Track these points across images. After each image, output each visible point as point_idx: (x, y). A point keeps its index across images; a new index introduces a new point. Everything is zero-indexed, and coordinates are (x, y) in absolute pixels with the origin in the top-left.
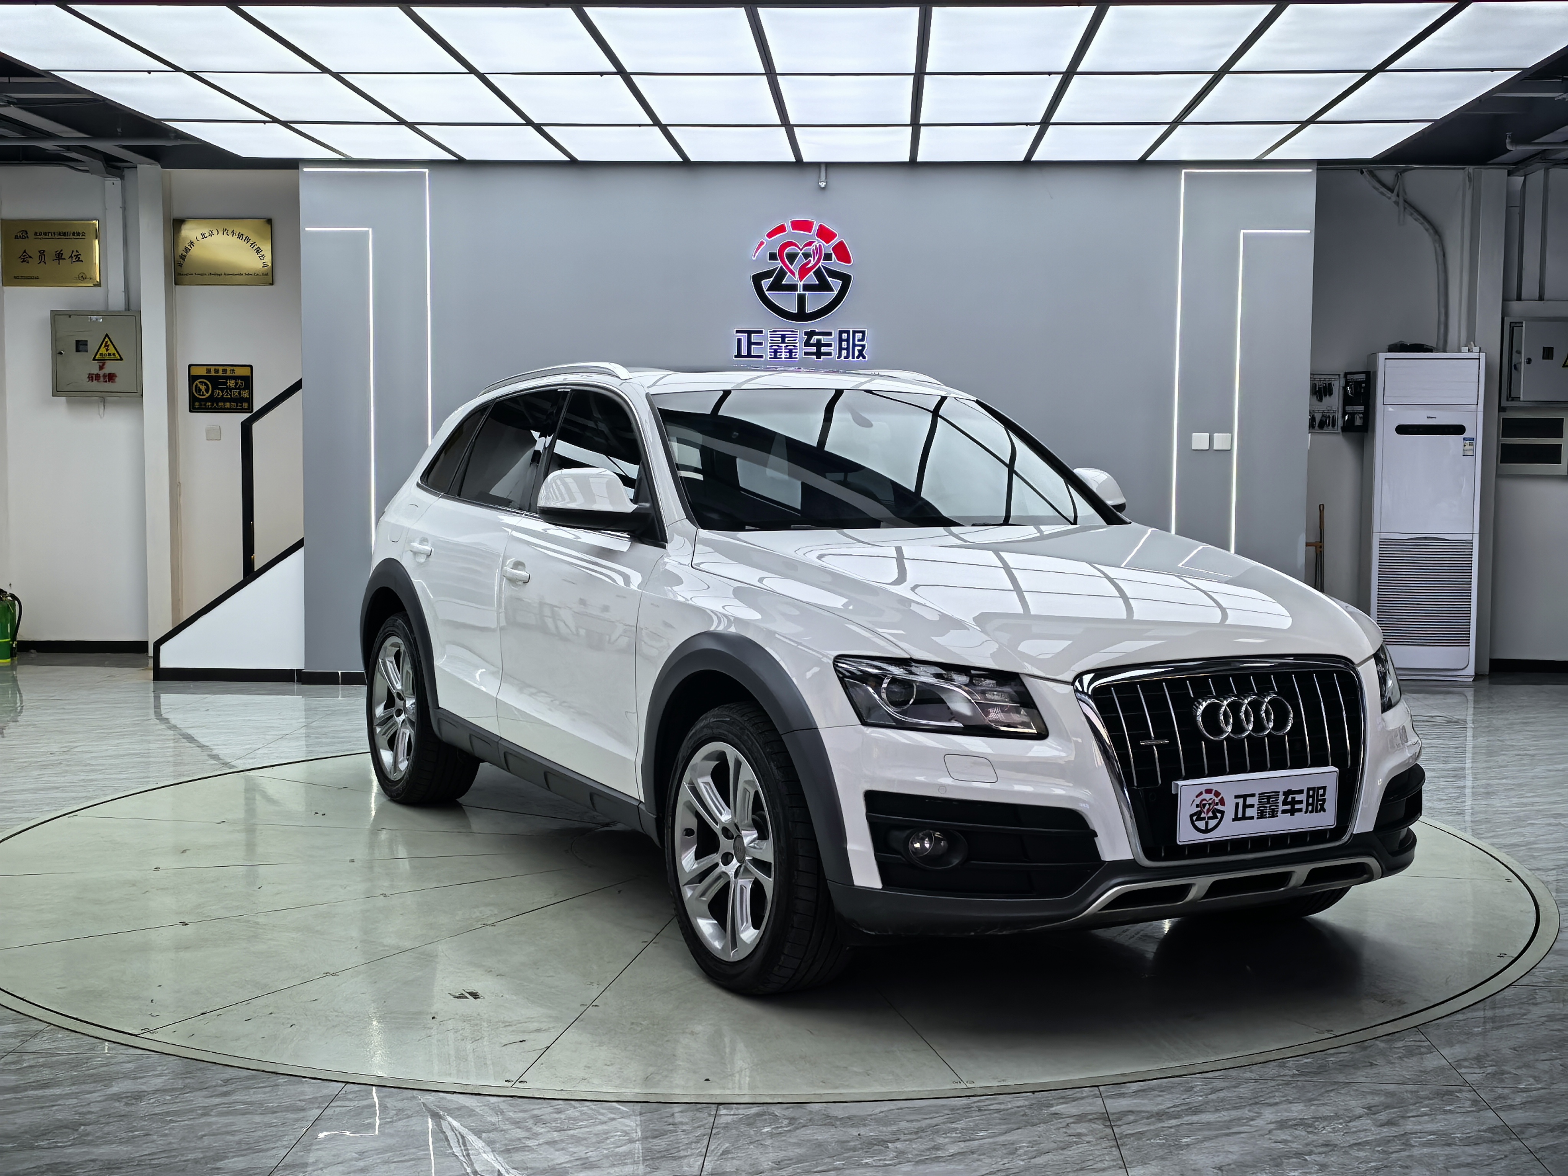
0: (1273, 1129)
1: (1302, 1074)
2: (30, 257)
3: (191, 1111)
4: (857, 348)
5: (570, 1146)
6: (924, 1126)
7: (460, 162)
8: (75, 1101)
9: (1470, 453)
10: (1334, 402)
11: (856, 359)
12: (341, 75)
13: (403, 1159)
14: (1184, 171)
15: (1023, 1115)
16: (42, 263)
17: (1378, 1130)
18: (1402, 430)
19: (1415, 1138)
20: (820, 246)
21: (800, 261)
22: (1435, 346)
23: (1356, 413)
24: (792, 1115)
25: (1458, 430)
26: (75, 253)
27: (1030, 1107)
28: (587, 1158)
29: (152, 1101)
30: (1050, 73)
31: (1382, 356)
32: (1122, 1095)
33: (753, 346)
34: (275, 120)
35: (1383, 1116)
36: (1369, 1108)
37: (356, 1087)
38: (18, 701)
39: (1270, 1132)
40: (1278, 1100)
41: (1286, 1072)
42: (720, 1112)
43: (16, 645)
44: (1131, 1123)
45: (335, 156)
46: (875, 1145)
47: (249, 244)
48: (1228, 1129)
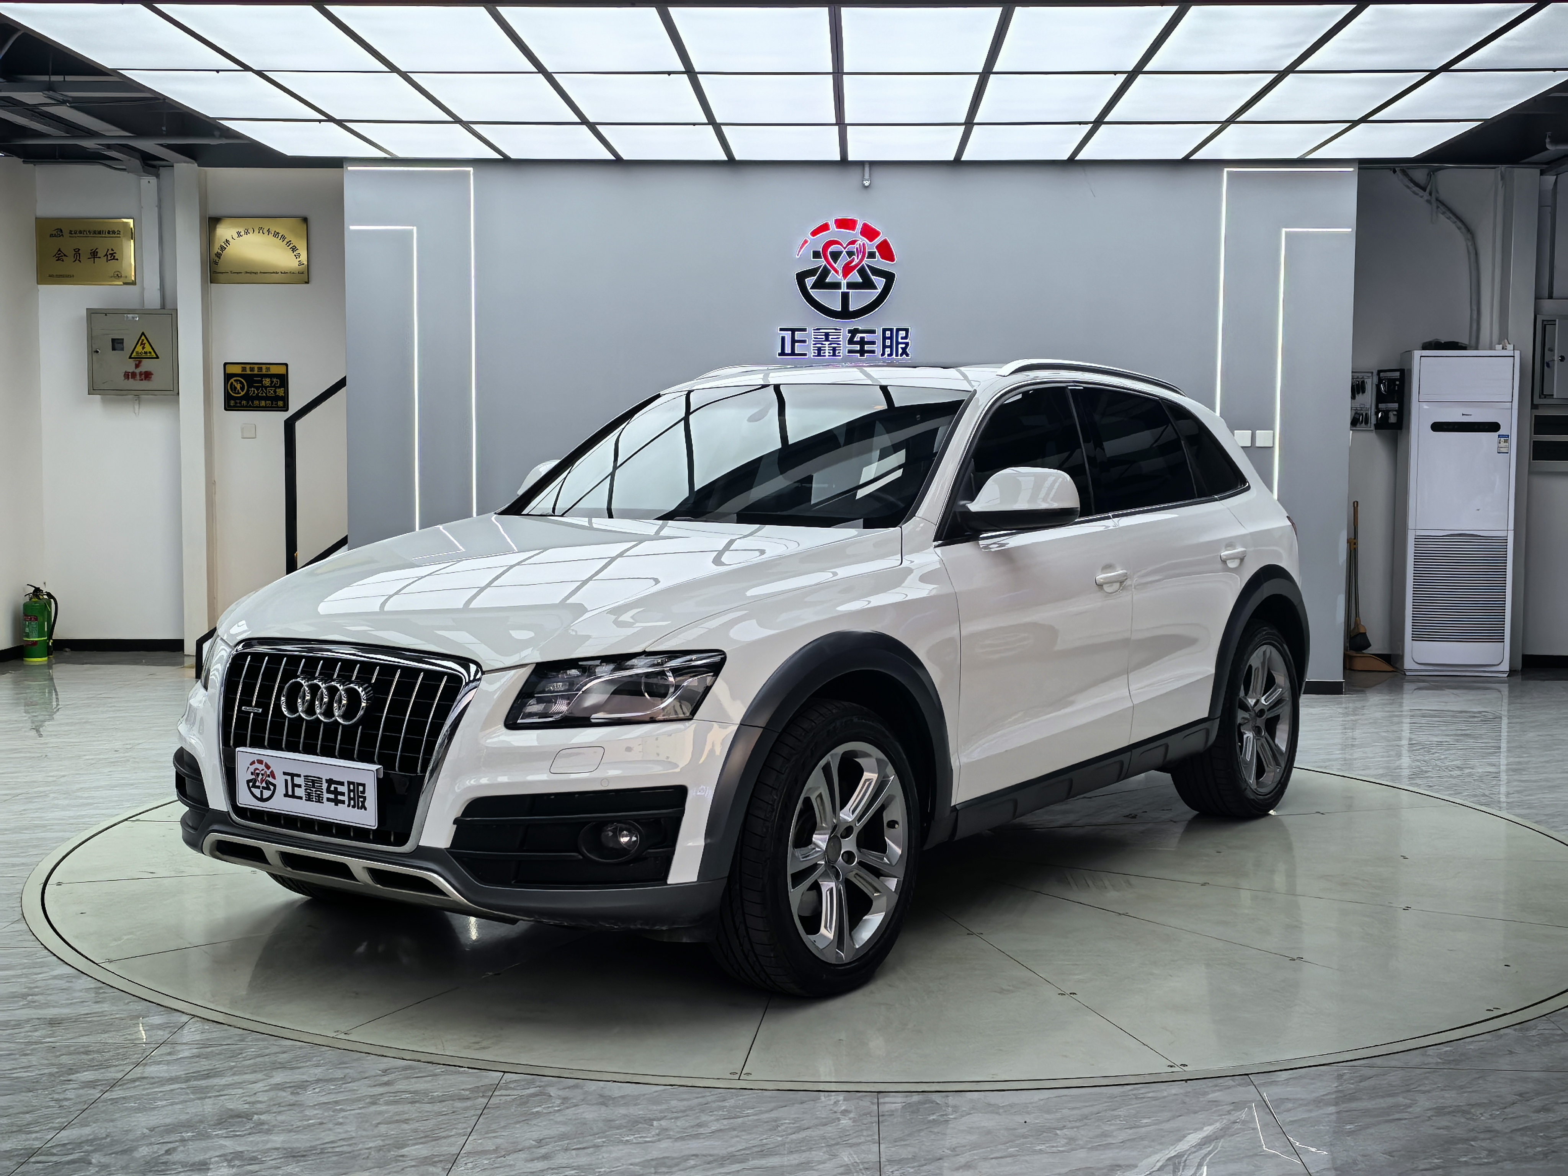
0: (1432, 1116)
1: (1449, 1062)
2: (65, 255)
3: (359, 1100)
4: (900, 346)
5: (743, 1133)
6: (1086, 1113)
7: (506, 161)
8: (240, 1091)
9: (1505, 450)
10: (1368, 399)
11: (899, 357)
12: (409, 74)
13: (581, 1146)
14: (1226, 170)
16: (77, 261)
17: (1535, 1116)
18: (1438, 427)
20: (864, 244)
21: (843, 259)
22: (1467, 343)
23: (1390, 411)
24: (954, 1103)
25: (1493, 427)
26: (110, 252)
27: (1186, 1094)
28: (763, 1145)
29: (317, 1090)
30: (1115, 73)
31: (1417, 354)
32: (1274, 1083)
33: (796, 344)
34: (330, 119)
35: (1537, 1103)
36: (1521, 1095)
37: (516, 1077)
38: (54, 700)
39: (1429, 1118)
40: (1428, 1088)
41: (1430, 1060)
42: (881, 1101)
43: (52, 643)
44: (1290, 1110)
45: (383, 155)
46: (1044, 1132)
47: (285, 242)
48: (1388, 1115)
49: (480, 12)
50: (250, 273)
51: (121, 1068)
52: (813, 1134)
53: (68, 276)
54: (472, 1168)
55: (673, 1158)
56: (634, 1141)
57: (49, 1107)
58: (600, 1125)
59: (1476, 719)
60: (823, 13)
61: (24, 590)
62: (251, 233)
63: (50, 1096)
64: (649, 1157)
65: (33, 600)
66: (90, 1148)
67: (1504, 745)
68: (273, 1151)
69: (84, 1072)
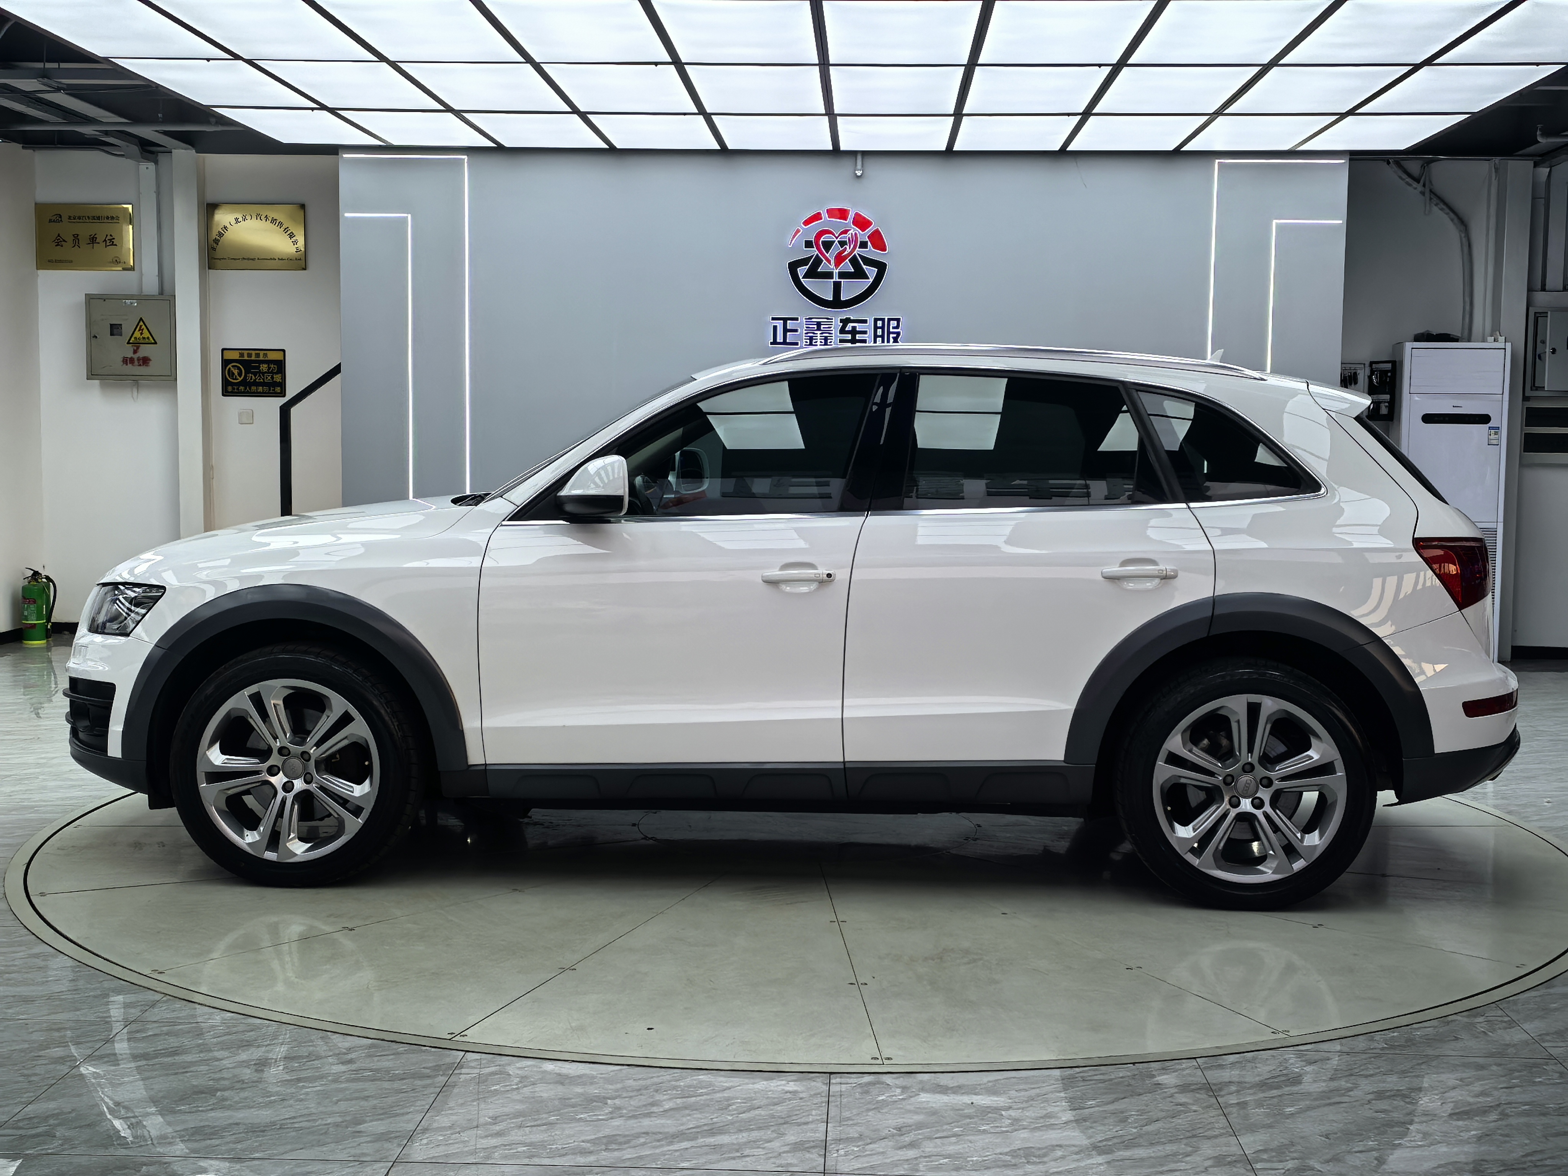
0: (1373, 1100)
1: (1392, 1047)
2: (64, 241)
3: (321, 1077)
4: (891, 336)
5: (694, 1112)
6: (1033, 1095)
7: (499, 149)
8: (207, 1068)
9: (1495, 442)
12: (399, 64)
13: (536, 1123)
14: (1217, 161)
15: (1127, 1086)
16: (76, 247)
17: (1474, 1100)
18: (1428, 419)
19: (1511, 1108)
20: (856, 234)
21: (835, 249)
22: (1459, 335)
23: (1381, 402)
24: (904, 1084)
25: (1484, 419)
26: (109, 237)
27: (1133, 1077)
28: (712, 1124)
29: (280, 1068)
30: (1100, 65)
31: (1409, 345)
32: (1221, 1067)
33: (788, 333)
34: (323, 107)
35: (1476, 1088)
36: (1461, 1080)
37: (478, 1056)
38: (53, 682)
39: (1369, 1102)
40: (1372, 1072)
41: (1377, 1045)
42: (833, 1081)
43: (51, 626)
44: (1234, 1093)
45: (377, 142)
46: (989, 1112)
47: (282, 229)
48: (1329, 1098)
50: (248, 259)
51: (91, 1044)
52: (763, 1113)
53: (66, 261)
54: (427, 1144)
55: (625, 1136)
56: (588, 1119)
57: (18, 1082)
58: (557, 1103)
61: (23, 574)
62: (249, 220)
63: (20, 1072)
64: (600, 1135)
65: (32, 583)
66: (55, 1122)
68: (234, 1126)
69: (55, 1048)
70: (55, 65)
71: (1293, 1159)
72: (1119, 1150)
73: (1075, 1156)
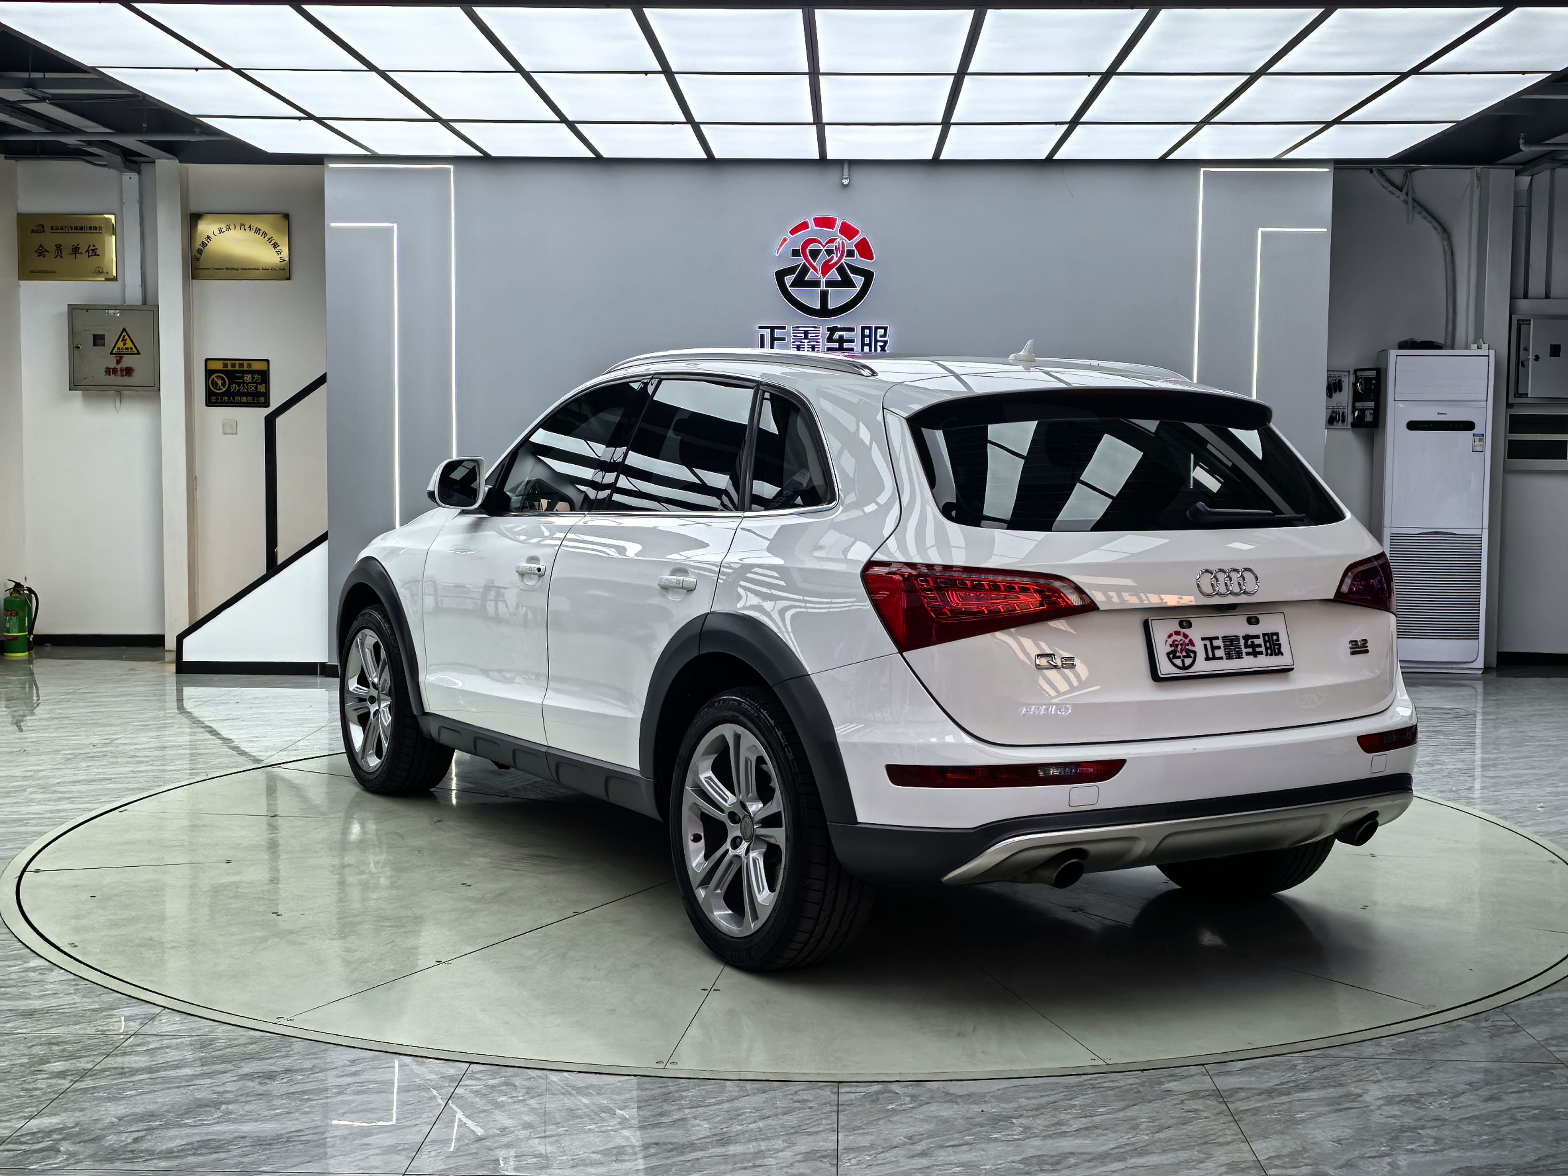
0: (1383, 1105)
1: (1400, 1052)
2: (47, 251)
3: (326, 1089)
4: (879, 344)
6: (1043, 1103)
7: (486, 159)
8: (209, 1081)
9: (1479, 449)
10: (1344, 398)
12: (388, 73)
13: (544, 1135)
14: (1203, 169)
15: (1136, 1093)
16: (58, 257)
17: (1482, 1106)
18: (1413, 426)
19: (1521, 1112)
20: (843, 242)
21: (823, 257)
22: (1443, 343)
23: (1366, 409)
24: (914, 1092)
25: (1468, 426)
26: (92, 248)
27: (1142, 1084)
29: (284, 1081)
30: (1089, 74)
31: (1393, 353)
32: (1228, 1073)
33: (775, 342)
34: (310, 117)
35: (1485, 1092)
36: (1470, 1084)
37: (482, 1067)
38: (35, 694)
39: (1380, 1107)
40: (1380, 1078)
41: (1383, 1050)
42: (842, 1090)
43: (33, 639)
44: (1243, 1099)
45: (363, 152)
46: (1000, 1120)
47: (266, 239)
48: (1339, 1104)
49: (456, 12)
50: (233, 269)
51: (92, 1058)
53: (48, 272)
54: (436, 1156)
56: (597, 1130)
57: (20, 1097)
58: (563, 1114)
59: (1448, 716)
60: (797, 14)
61: (5, 586)
62: (233, 229)
63: (21, 1086)
64: (610, 1146)
65: (14, 595)
66: (59, 1137)
67: (1478, 742)
68: (240, 1139)
69: (55, 1062)
70: (40, 75)
71: (1307, 1165)
72: (1131, 1157)
73: (1087, 1164)
